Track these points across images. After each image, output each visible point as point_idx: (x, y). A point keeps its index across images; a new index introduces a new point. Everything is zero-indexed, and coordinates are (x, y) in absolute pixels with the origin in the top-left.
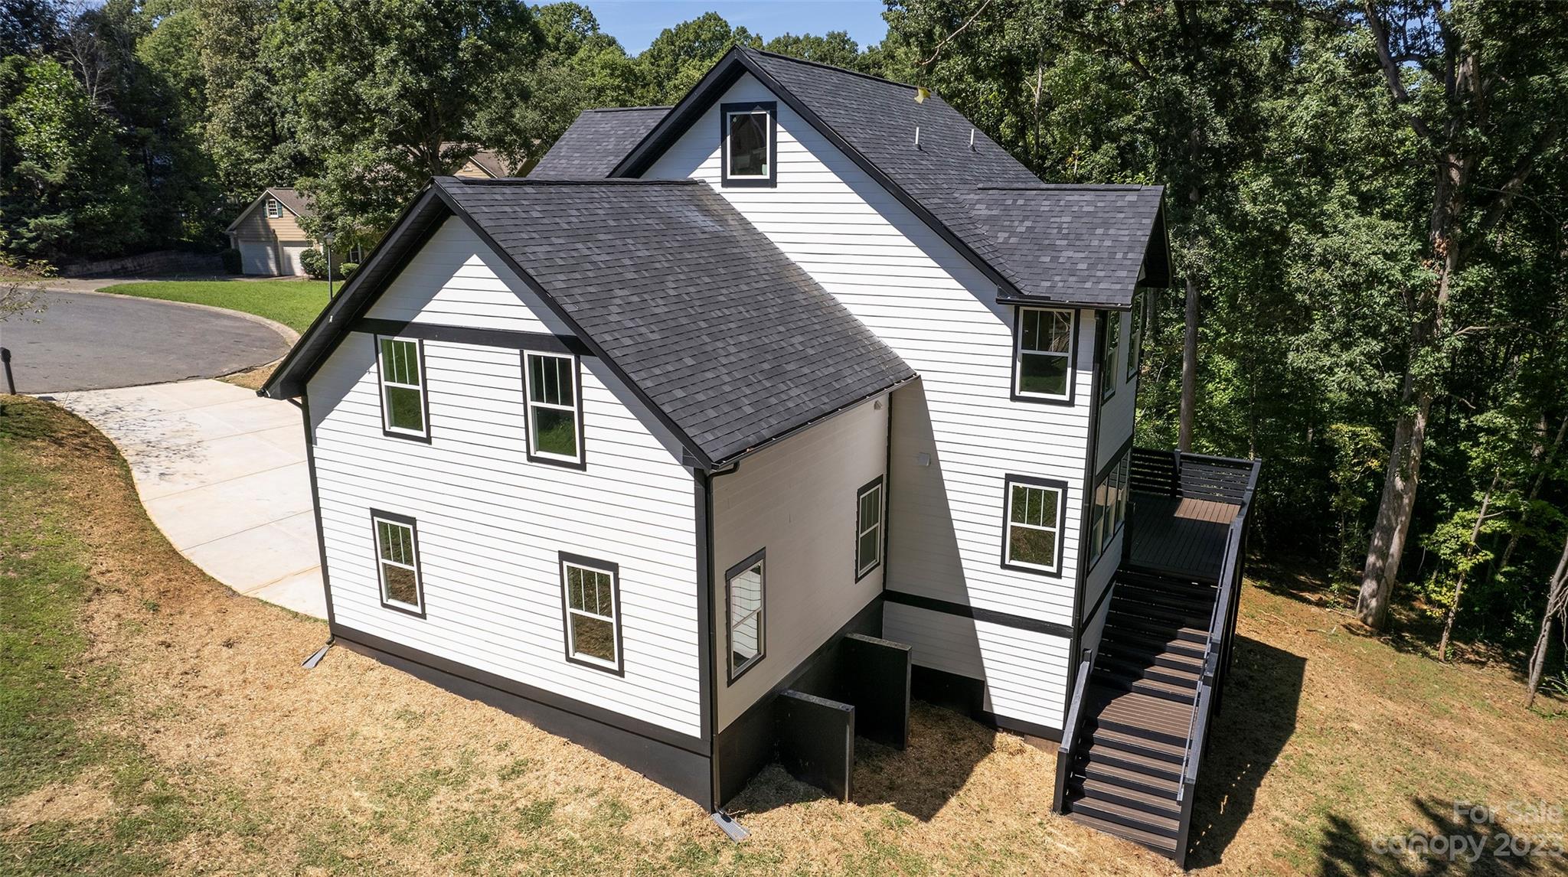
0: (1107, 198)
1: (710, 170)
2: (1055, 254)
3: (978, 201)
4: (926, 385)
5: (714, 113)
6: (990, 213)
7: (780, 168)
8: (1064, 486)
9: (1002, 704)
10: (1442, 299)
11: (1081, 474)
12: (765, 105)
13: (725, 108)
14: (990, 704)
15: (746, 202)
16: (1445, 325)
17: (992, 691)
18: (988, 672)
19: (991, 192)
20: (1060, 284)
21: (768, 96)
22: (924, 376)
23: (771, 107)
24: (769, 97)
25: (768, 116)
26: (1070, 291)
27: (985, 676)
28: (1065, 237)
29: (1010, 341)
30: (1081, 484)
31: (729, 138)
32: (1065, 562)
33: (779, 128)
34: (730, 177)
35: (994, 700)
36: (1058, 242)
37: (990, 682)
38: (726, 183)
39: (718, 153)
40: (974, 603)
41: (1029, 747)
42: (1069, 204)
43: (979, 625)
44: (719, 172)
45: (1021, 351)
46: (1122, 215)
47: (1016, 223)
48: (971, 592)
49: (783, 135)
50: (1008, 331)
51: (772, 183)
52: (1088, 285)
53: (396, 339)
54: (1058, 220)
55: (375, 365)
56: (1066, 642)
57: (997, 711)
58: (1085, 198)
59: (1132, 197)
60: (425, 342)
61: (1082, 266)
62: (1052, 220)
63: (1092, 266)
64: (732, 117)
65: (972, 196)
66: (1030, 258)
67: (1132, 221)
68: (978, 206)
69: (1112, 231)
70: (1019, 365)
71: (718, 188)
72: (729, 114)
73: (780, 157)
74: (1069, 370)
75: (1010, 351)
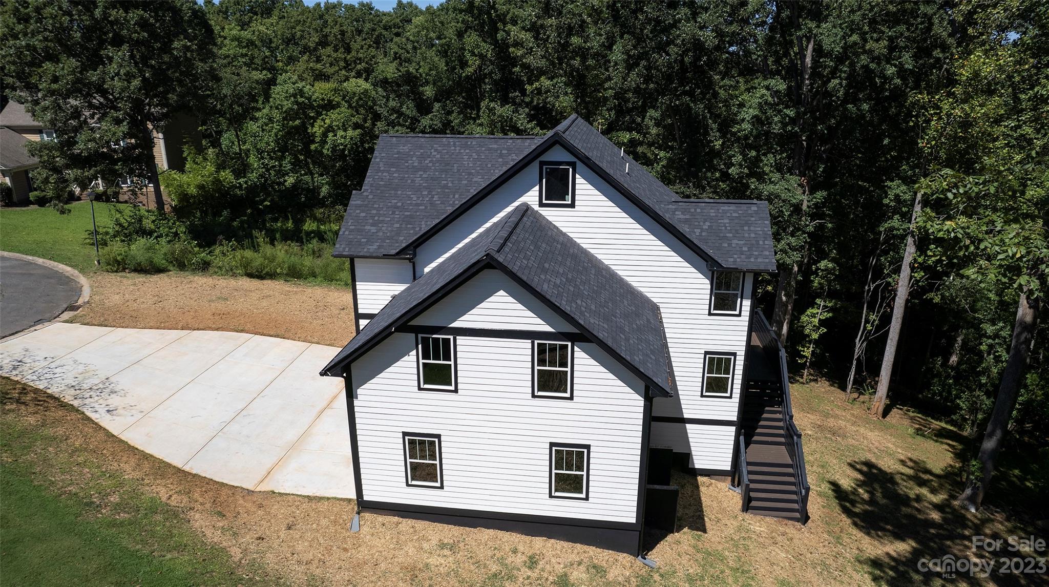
0: (742, 208)
1: (531, 197)
2: (729, 242)
3: (676, 210)
4: (662, 310)
5: (535, 166)
6: (684, 217)
7: (577, 198)
8: (734, 354)
9: (699, 463)
10: (804, 207)
11: (744, 348)
12: (568, 163)
13: (542, 164)
14: (693, 464)
15: (555, 216)
16: (807, 220)
17: (694, 457)
18: (692, 449)
19: (680, 204)
20: (738, 260)
21: (570, 158)
22: (661, 305)
23: (573, 165)
24: (572, 159)
25: (571, 170)
26: (745, 263)
27: (691, 451)
28: (730, 231)
29: (709, 287)
30: (743, 353)
31: (544, 180)
32: (734, 391)
33: (577, 176)
34: (544, 202)
35: (695, 462)
36: (728, 235)
37: (693, 453)
38: (541, 205)
39: (537, 188)
40: (686, 416)
41: (713, 481)
42: (725, 212)
43: (688, 426)
44: (537, 199)
45: (714, 291)
46: (753, 219)
47: (702, 224)
48: (684, 411)
49: (579, 180)
50: (708, 282)
51: (572, 205)
52: (752, 260)
53: (434, 336)
54: (722, 221)
55: (415, 351)
56: (733, 429)
57: (697, 466)
58: (731, 208)
59: (754, 208)
60: (457, 337)
61: (745, 249)
62: (719, 221)
63: (750, 249)
64: (546, 168)
65: (670, 206)
66: (717, 245)
67: (760, 222)
68: (677, 213)
69: (752, 228)
70: (713, 298)
71: (536, 207)
72: (544, 167)
73: (577, 192)
74: (739, 299)
75: (709, 291)
